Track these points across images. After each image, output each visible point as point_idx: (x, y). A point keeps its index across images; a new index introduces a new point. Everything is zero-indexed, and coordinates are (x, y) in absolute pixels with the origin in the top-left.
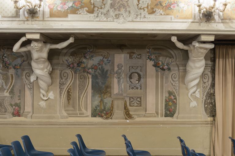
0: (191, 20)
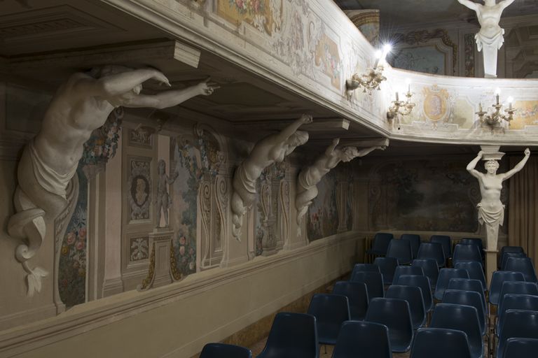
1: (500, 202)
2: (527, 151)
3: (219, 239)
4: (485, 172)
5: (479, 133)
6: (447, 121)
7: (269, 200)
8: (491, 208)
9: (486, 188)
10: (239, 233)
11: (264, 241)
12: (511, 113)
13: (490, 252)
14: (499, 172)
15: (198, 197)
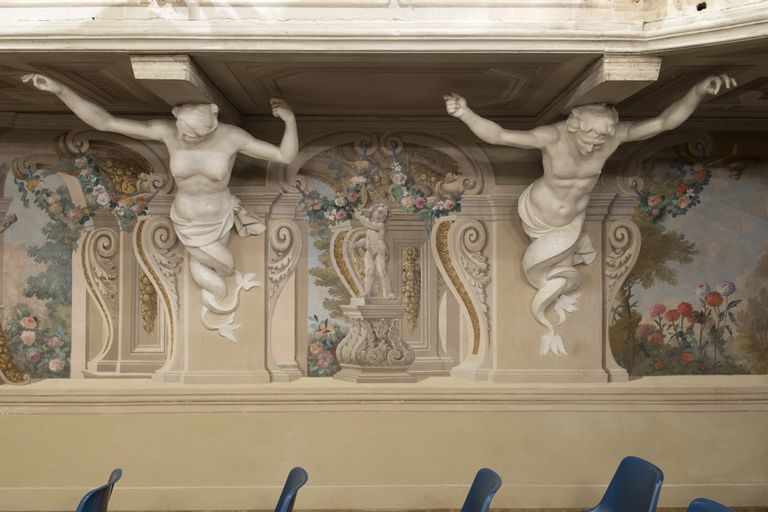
3: (150, 328)
15: (76, 257)
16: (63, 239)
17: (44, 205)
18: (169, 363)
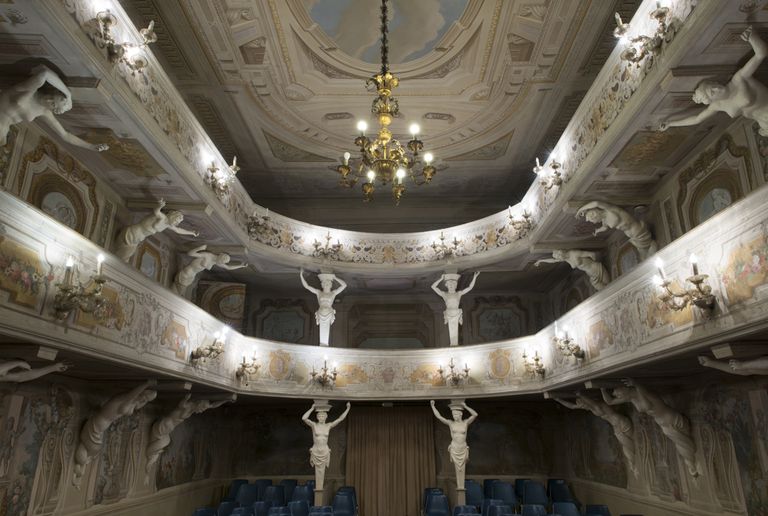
0: (692, 324)
1: (327, 447)
2: (349, 404)
3: (56, 488)
4: (317, 421)
5: (312, 389)
6: (288, 379)
7: (118, 450)
8: (320, 452)
9: (317, 435)
10: (79, 482)
11: (106, 490)
12: (335, 374)
13: (318, 491)
14: (327, 421)
15: (42, 449)
16: (39, 439)
17: (37, 421)
18: (59, 505)
